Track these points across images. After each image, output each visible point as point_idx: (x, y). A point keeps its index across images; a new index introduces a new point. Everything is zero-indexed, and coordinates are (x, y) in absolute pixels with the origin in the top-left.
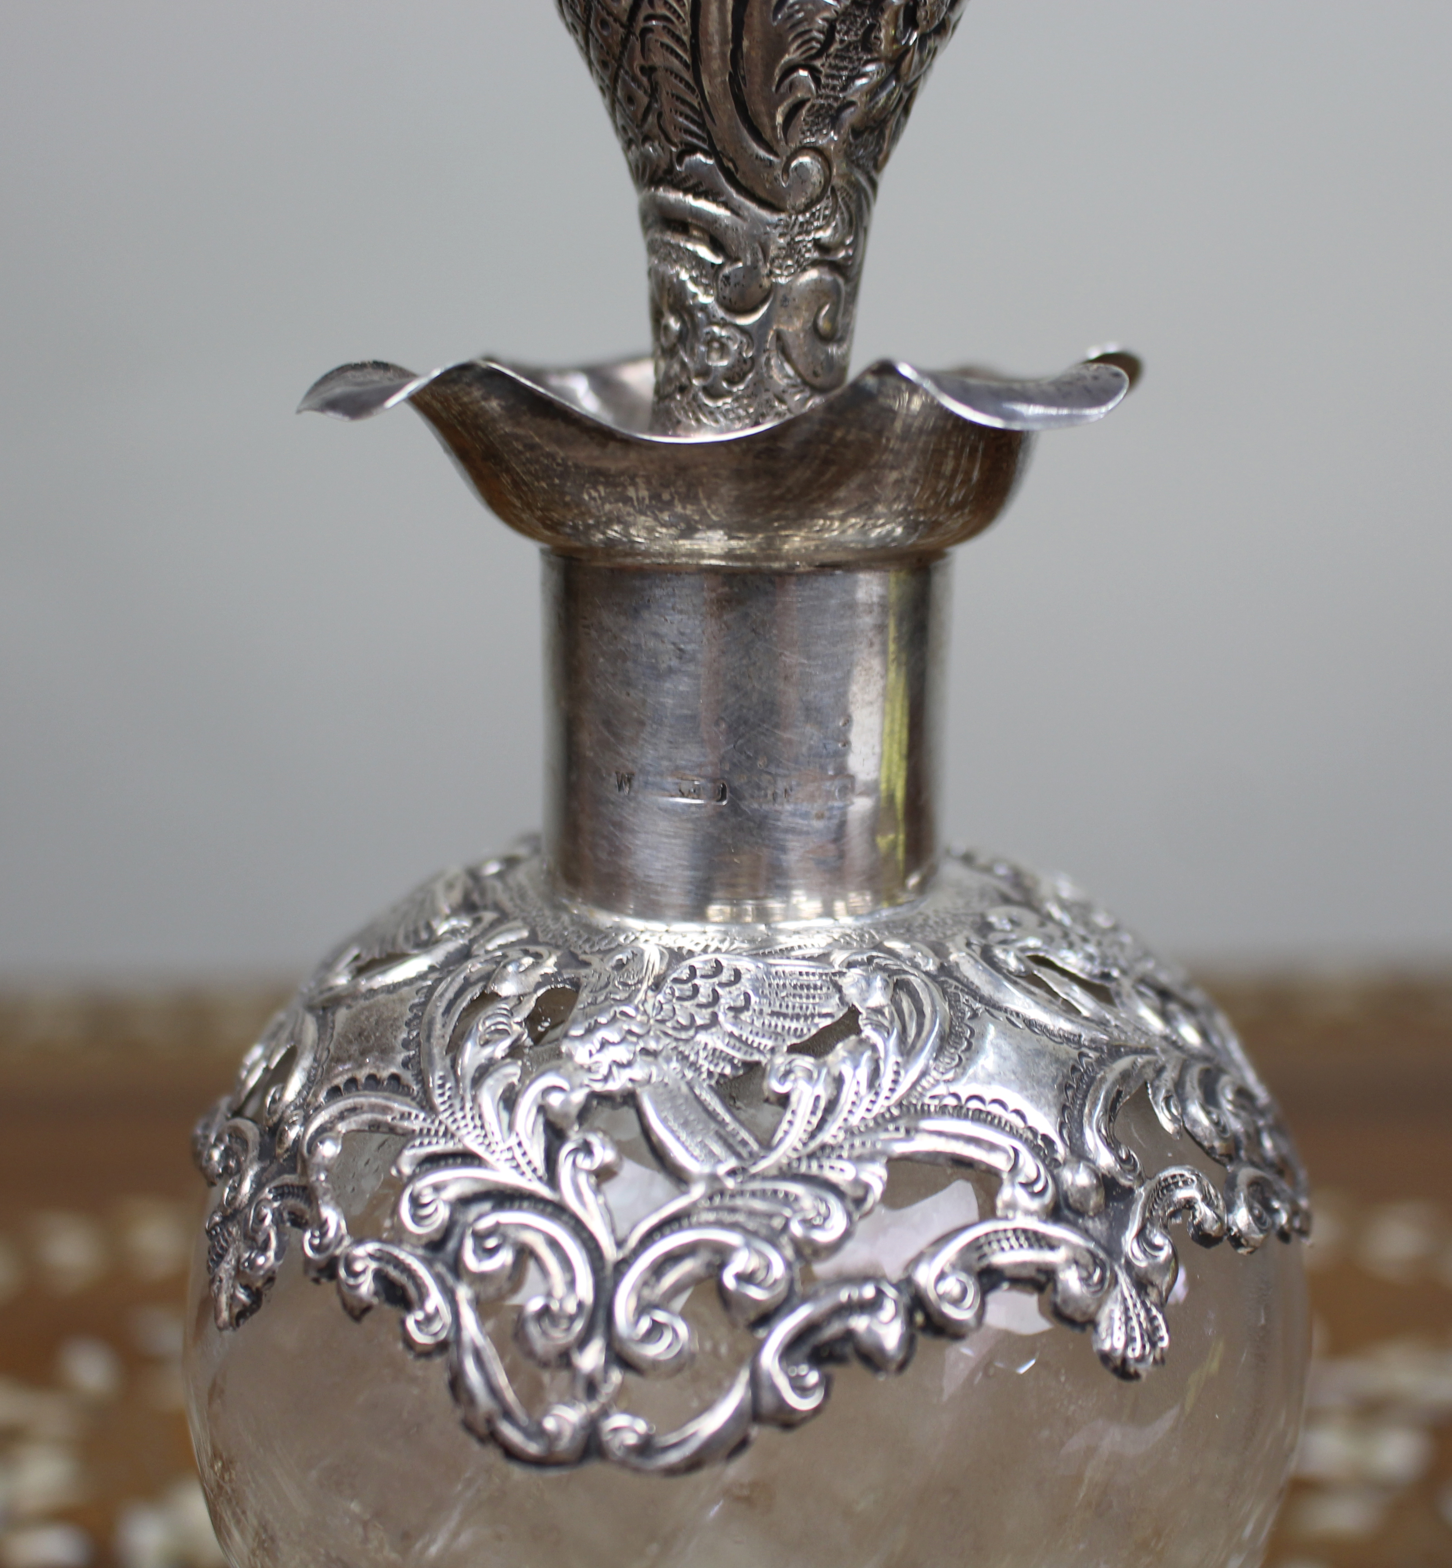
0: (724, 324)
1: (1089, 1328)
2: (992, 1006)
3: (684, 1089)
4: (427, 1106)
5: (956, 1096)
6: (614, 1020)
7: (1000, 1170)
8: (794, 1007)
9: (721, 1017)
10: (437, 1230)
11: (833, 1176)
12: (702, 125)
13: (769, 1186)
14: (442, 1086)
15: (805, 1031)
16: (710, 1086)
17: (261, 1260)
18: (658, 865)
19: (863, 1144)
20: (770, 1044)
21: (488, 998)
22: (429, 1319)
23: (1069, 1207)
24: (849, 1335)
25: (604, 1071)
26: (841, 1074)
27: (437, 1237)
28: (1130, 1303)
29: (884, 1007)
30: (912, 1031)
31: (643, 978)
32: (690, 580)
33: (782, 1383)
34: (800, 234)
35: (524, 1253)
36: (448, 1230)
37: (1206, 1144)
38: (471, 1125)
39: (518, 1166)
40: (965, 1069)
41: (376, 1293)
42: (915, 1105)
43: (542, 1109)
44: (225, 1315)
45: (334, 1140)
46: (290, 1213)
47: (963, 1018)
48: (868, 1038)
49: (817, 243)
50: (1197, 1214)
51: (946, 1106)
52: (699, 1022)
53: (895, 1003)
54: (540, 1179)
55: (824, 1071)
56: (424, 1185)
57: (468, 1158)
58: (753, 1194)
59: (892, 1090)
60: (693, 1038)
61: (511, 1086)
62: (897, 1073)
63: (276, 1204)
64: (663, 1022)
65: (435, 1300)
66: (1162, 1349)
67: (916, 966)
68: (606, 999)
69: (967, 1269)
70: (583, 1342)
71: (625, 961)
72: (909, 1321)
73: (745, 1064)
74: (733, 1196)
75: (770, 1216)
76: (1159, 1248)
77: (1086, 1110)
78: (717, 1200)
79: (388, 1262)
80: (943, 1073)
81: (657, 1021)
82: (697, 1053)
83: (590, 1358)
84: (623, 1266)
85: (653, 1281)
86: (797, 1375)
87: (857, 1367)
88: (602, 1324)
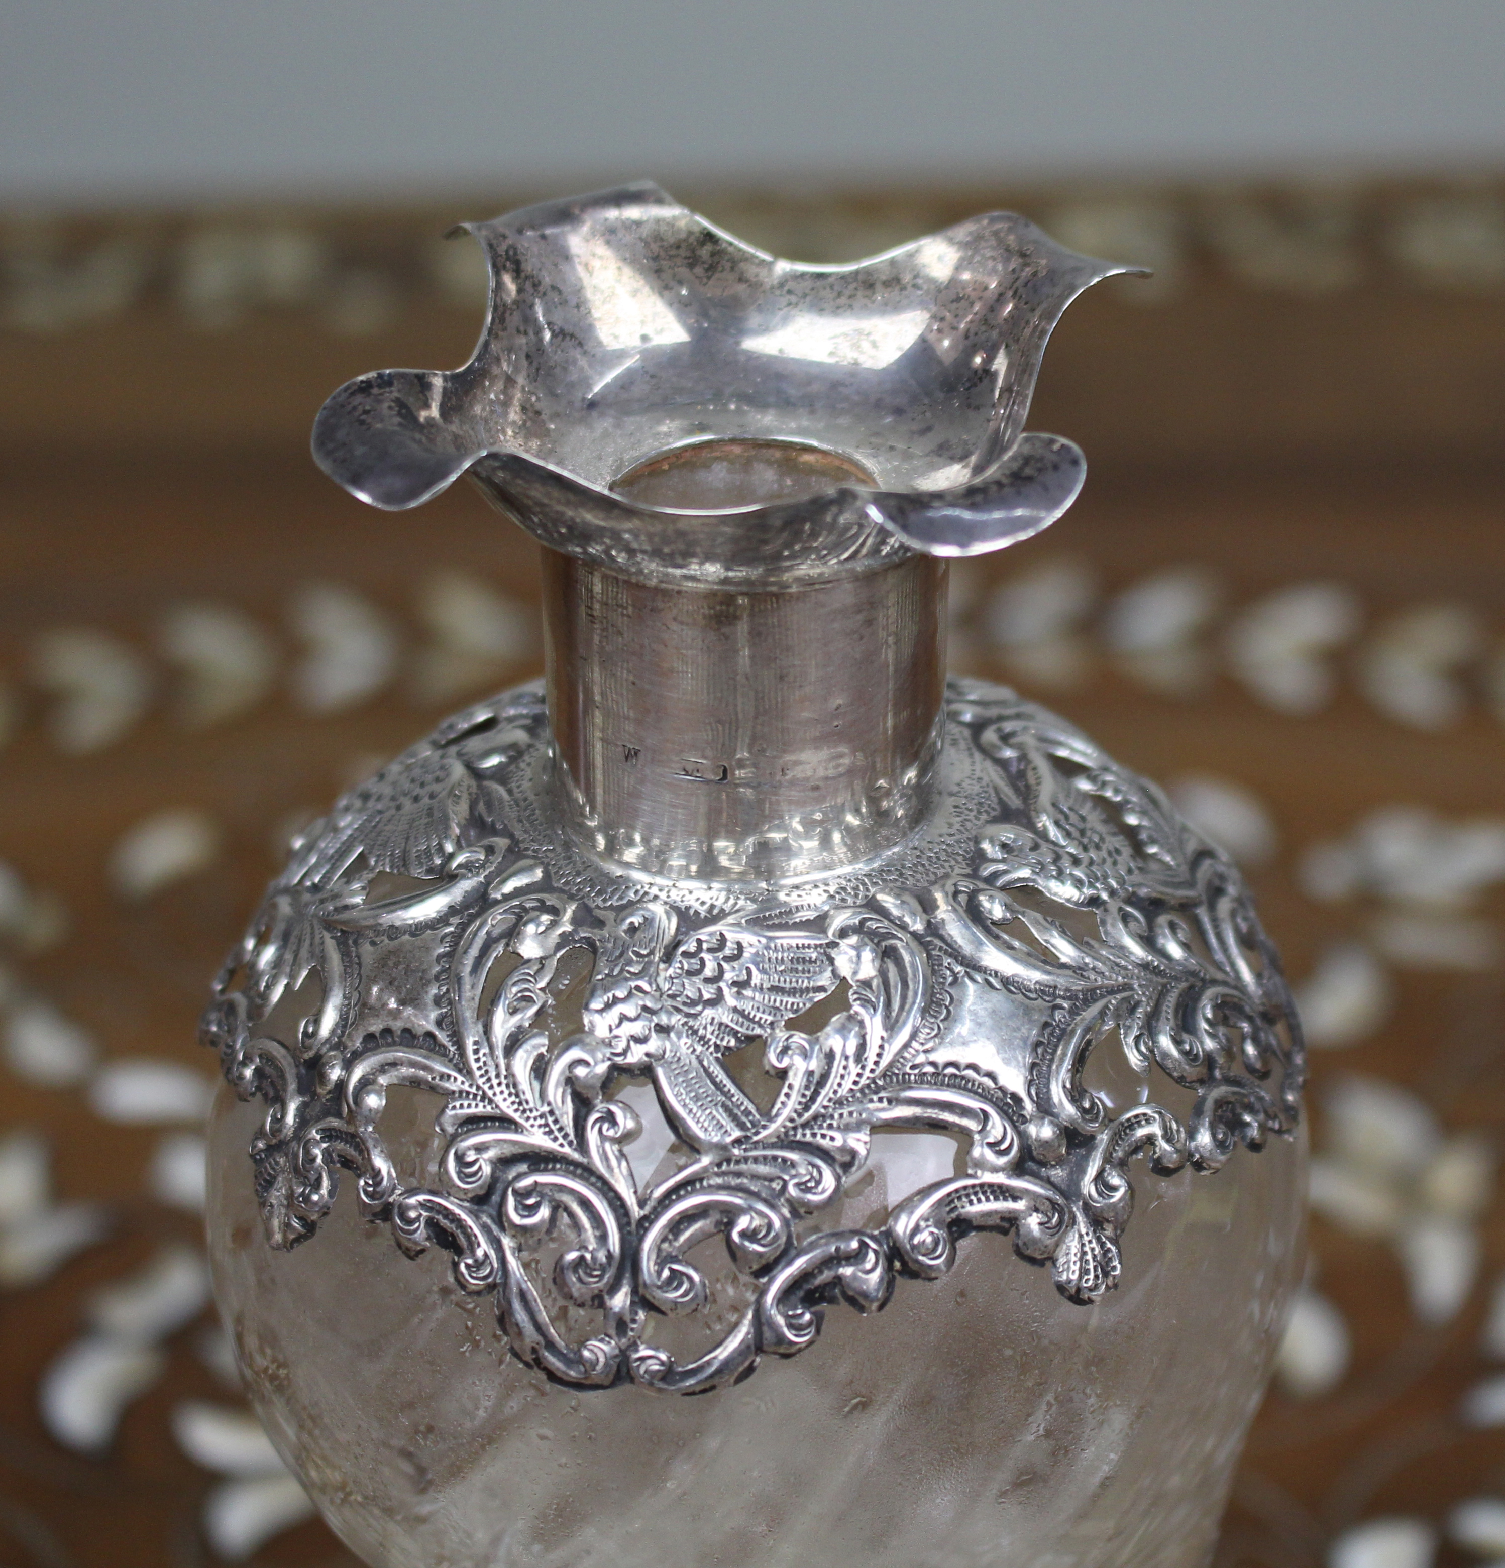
1: (1048, 1264)
2: (973, 966)
3: (695, 1063)
4: (464, 1069)
5: (933, 1064)
6: (630, 995)
7: (971, 1130)
8: (791, 982)
9: (726, 991)
10: (481, 1187)
11: (825, 1143)
13: (769, 1152)
14: (476, 1052)
15: (801, 1005)
16: (717, 1059)
17: (315, 1198)
19: (851, 1114)
20: (770, 1018)
21: (512, 959)
22: (479, 1265)
23: (1033, 1159)
24: (838, 1280)
25: (623, 1045)
26: (831, 1050)
27: (482, 1192)
28: (1086, 1239)
29: (872, 978)
30: (896, 1005)
31: (655, 948)
32: (689, 601)
33: (780, 1321)
35: (560, 1210)
36: (491, 1188)
37: (1175, 1074)
38: (506, 1092)
39: (551, 1132)
40: (942, 1038)
41: (428, 1238)
42: (897, 1075)
43: (570, 1081)
44: (278, 1237)
45: (378, 1093)
46: (339, 1156)
47: (943, 984)
48: (857, 1013)
50: (1157, 1149)
51: (925, 1074)
52: (706, 996)
53: (883, 973)
54: (570, 1143)
55: (817, 1048)
56: (467, 1145)
57: (504, 1122)
58: (756, 1160)
59: (876, 1063)
60: (701, 1012)
61: (541, 1056)
62: (881, 1047)
63: (324, 1145)
64: (674, 997)
65: (484, 1247)
66: (1114, 1277)
67: (904, 927)
68: (622, 970)
69: (939, 1222)
70: (613, 1289)
71: (637, 924)
72: (889, 1268)
73: (748, 1037)
74: (738, 1162)
75: (771, 1179)
76: (1114, 1189)
77: (1054, 1067)
78: (724, 1167)
79: (439, 1212)
80: (922, 1044)
81: (669, 996)
82: (705, 1028)
83: (620, 1300)
84: (646, 1222)
85: (670, 1237)
86: (793, 1317)
87: (844, 1304)
88: (628, 1272)
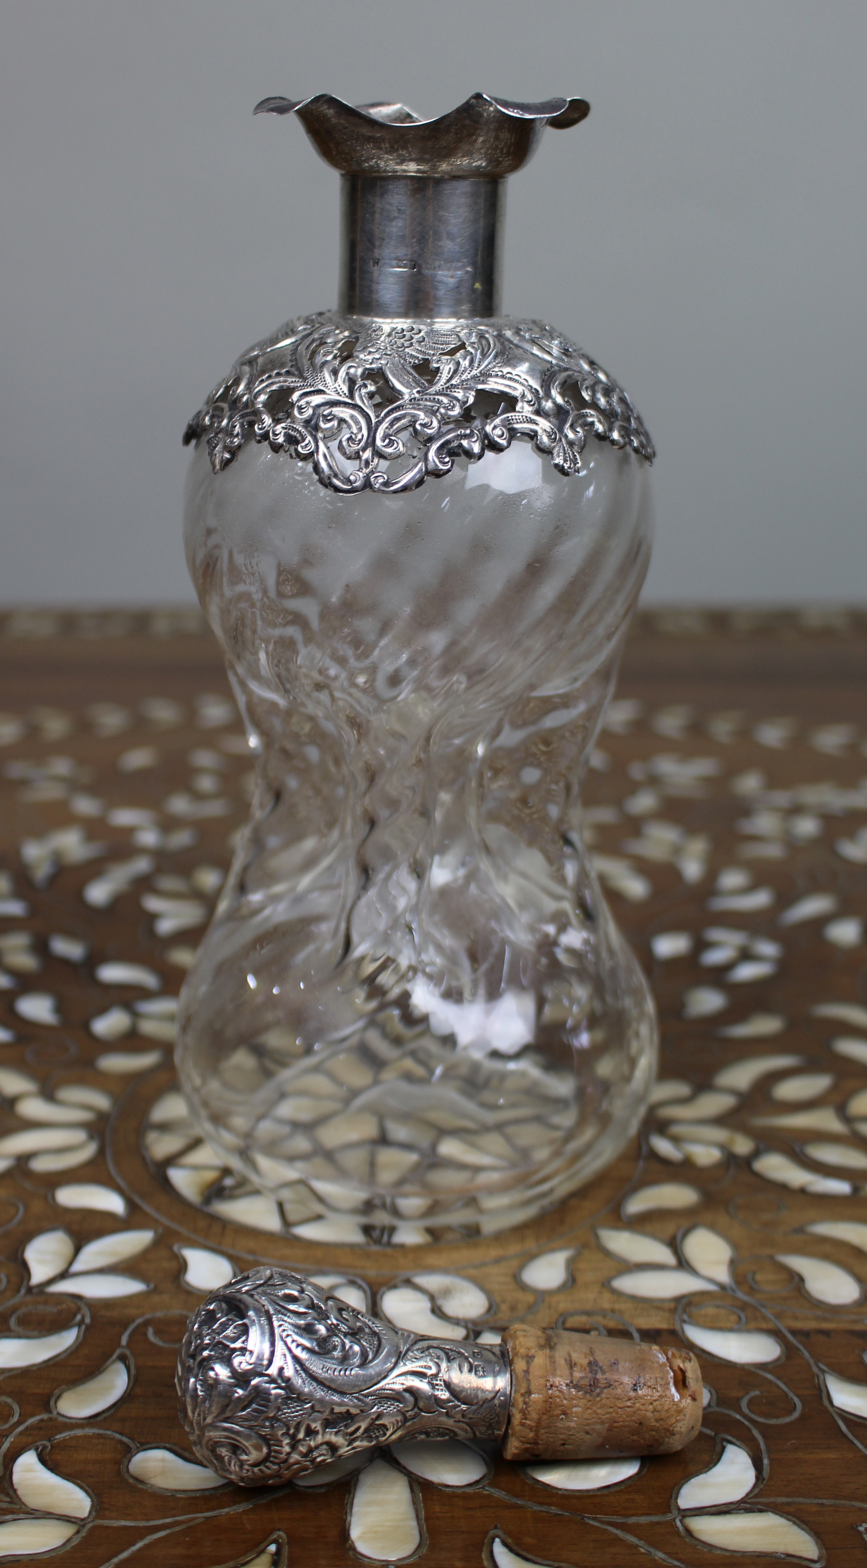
1: (550, 454)
2: (519, 348)
3: (401, 367)
4: (302, 378)
5: (502, 372)
6: (373, 345)
7: (518, 397)
8: (441, 341)
9: (414, 344)
10: (308, 417)
11: (456, 395)
13: (432, 397)
14: (307, 371)
15: (445, 348)
16: (410, 366)
17: (235, 441)
18: (388, 296)
19: (467, 385)
20: (433, 352)
21: (323, 343)
22: (306, 446)
23: (544, 412)
24: (461, 445)
25: (370, 361)
26: (459, 362)
27: (308, 419)
28: (566, 448)
29: (475, 342)
30: (486, 350)
31: (383, 334)
32: (403, 182)
33: (436, 461)
35: (342, 421)
36: (313, 416)
38: (319, 380)
39: (339, 393)
40: (505, 363)
41: (285, 440)
42: (486, 374)
43: (347, 374)
44: (218, 467)
45: (264, 395)
46: (247, 422)
47: (505, 349)
48: (469, 351)
50: (596, 428)
51: (498, 375)
52: (406, 345)
53: (480, 342)
54: (347, 397)
55: (453, 361)
56: (302, 402)
57: (320, 392)
58: (426, 400)
59: (478, 368)
60: (403, 350)
61: (335, 368)
62: (480, 362)
63: (241, 421)
64: (392, 345)
65: (308, 439)
66: (578, 467)
67: (489, 333)
68: (369, 341)
69: (504, 426)
70: (364, 449)
71: (375, 329)
72: (483, 443)
73: (423, 359)
74: (418, 400)
75: (433, 407)
76: (579, 432)
77: (552, 383)
78: (413, 401)
79: (289, 429)
80: (497, 364)
81: (390, 345)
82: (405, 355)
83: (367, 455)
84: (379, 423)
85: (389, 427)
86: (442, 458)
87: (463, 457)
88: (371, 442)
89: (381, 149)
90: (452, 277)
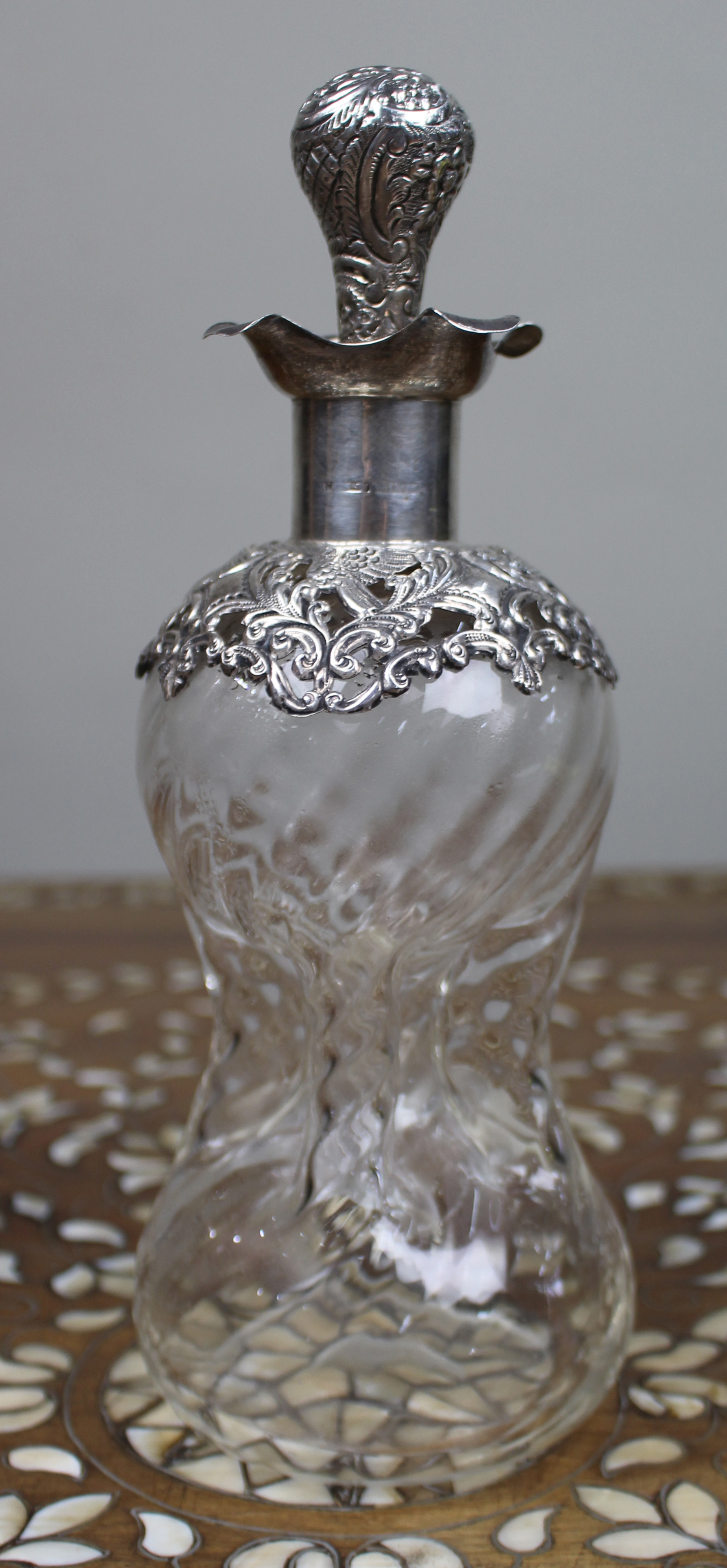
0: (368, 307)
1: (510, 673)
2: (474, 566)
3: (355, 587)
4: (255, 601)
5: (458, 590)
6: (327, 567)
7: (476, 615)
8: (396, 561)
9: (368, 564)
10: (261, 638)
11: (412, 613)
12: (359, 229)
13: (387, 616)
14: (260, 593)
15: (401, 568)
16: (366, 586)
17: (186, 665)
18: (342, 519)
19: (423, 603)
20: (388, 572)
21: (275, 566)
22: (259, 668)
23: (503, 630)
24: (418, 664)
25: (324, 582)
26: (415, 581)
27: (261, 640)
28: (526, 667)
29: (431, 562)
30: (442, 570)
31: (338, 555)
32: (355, 403)
33: (393, 679)
34: (397, 272)
35: (295, 642)
36: (265, 638)
38: (273, 603)
39: (292, 614)
40: (462, 582)
41: (237, 663)
42: (443, 592)
43: (301, 594)
44: (169, 693)
46: (199, 646)
47: (462, 568)
48: (425, 570)
49: (405, 276)
50: (557, 647)
51: (455, 593)
52: (360, 566)
54: (300, 617)
55: (409, 580)
56: (255, 624)
57: (273, 613)
58: (381, 619)
59: (434, 587)
60: (358, 571)
61: (288, 590)
62: (436, 581)
63: (192, 646)
64: (346, 566)
65: (261, 661)
66: (539, 684)
68: (323, 562)
69: (462, 644)
70: (318, 669)
71: (329, 552)
72: (441, 661)
73: (378, 579)
74: (374, 619)
75: (389, 625)
76: (539, 651)
77: (511, 602)
78: (368, 621)
79: (242, 652)
80: (454, 583)
82: (360, 575)
83: (321, 675)
84: (333, 643)
85: (344, 646)
86: (398, 676)
87: (421, 675)
88: (325, 662)
89: (331, 369)
90: (407, 498)
